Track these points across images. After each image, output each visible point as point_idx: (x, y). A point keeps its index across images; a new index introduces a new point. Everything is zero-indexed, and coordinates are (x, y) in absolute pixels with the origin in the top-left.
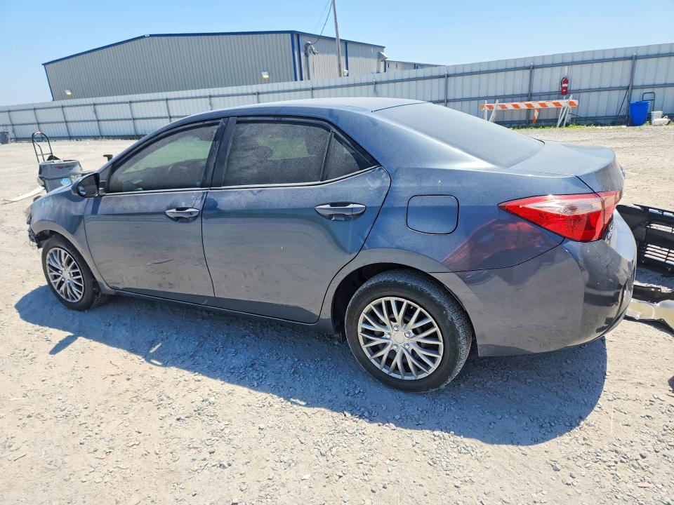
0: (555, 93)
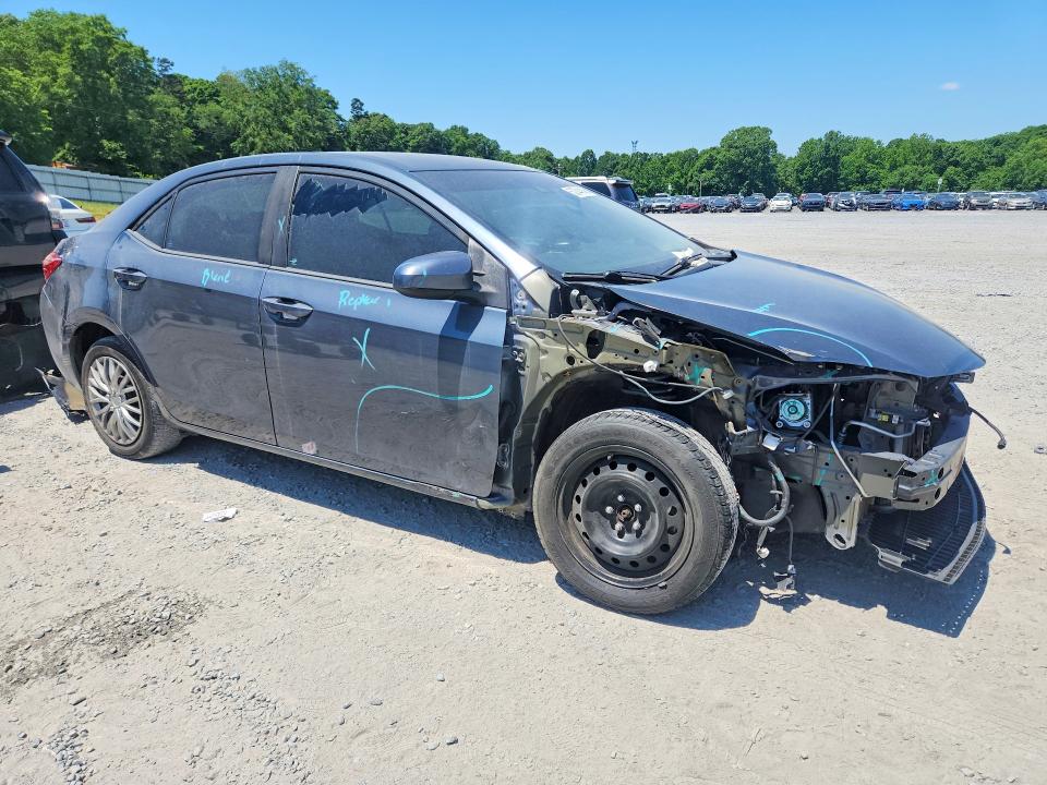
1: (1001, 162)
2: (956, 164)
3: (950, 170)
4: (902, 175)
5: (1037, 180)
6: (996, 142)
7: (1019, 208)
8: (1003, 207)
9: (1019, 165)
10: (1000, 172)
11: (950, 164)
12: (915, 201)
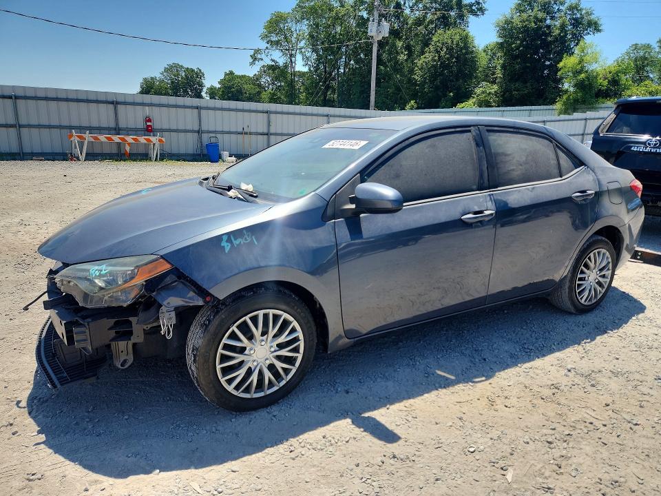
0: (140, 130)
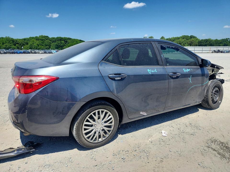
1: (27, 44)
2: (18, 44)
3: (17, 45)
4: (6, 46)
5: (36, 48)
6: (25, 39)
7: (42, 53)
8: (38, 53)
9: (31, 45)
10: (28, 46)
11: (17, 44)
12: (20, 52)
